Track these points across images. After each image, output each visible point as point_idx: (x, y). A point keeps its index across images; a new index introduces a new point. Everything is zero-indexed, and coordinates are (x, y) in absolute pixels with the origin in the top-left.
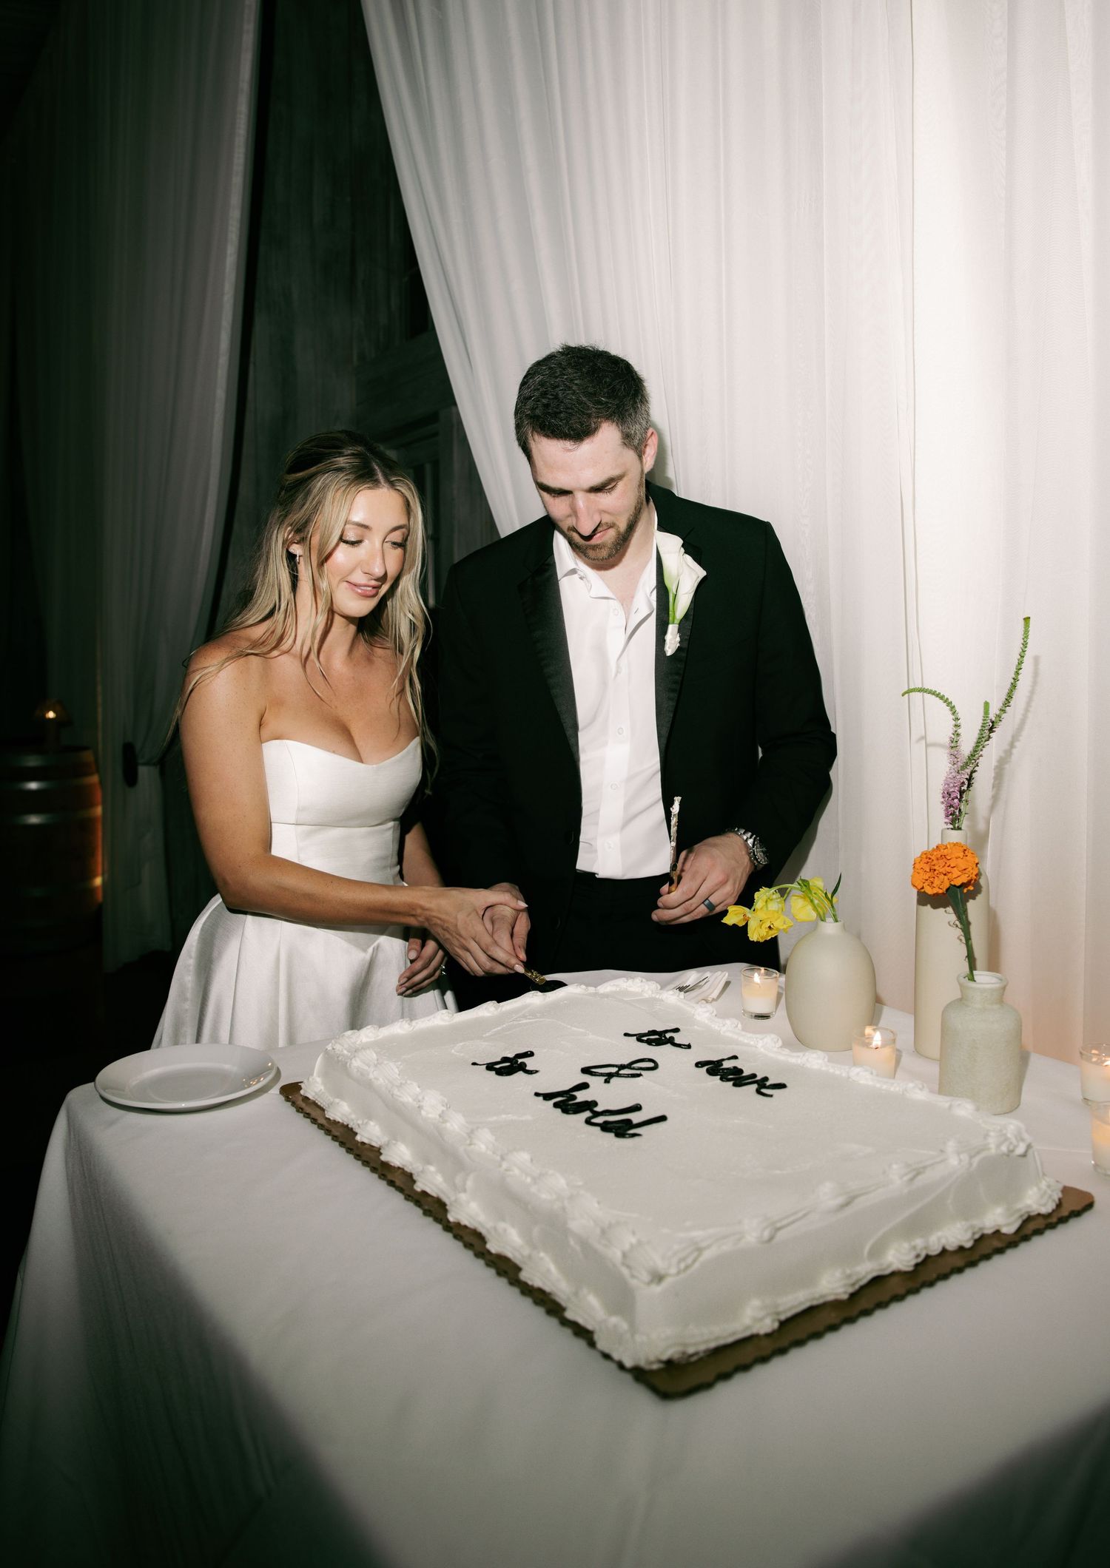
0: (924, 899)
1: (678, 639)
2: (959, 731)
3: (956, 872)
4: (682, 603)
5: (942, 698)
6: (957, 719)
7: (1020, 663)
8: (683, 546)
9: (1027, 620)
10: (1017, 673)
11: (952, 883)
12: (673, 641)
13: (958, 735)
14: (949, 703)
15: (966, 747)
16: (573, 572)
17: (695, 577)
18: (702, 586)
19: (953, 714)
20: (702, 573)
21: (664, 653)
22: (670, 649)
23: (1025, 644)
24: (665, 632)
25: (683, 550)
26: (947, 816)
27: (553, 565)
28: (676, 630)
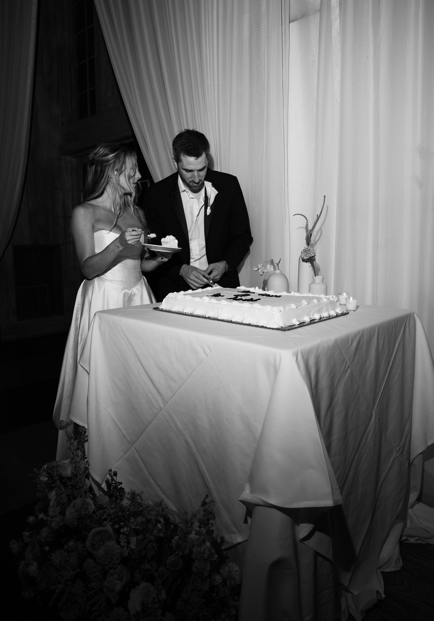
0: (304, 260)
1: (210, 211)
2: (308, 224)
3: (312, 253)
4: (211, 201)
5: (303, 216)
6: (307, 221)
7: (323, 207)
8: (212, 185)
9: (325, 196)
10: (322, 209)
11: (311, 256)
12: (209, 211)
13: (308, 225)
14: (305, 217)
15: (310, 227)
16: (184, 191)
17: (215, 194)
18: (217, 197)
19: (306, 220)
20: (217, 192)
21: (207, 214)
22: (208, 214)
23: (324, 202)
24: (207, 209)
25: (212, 186)
26: (306, 243)
27: (178, 188)
28: (210, 208)
